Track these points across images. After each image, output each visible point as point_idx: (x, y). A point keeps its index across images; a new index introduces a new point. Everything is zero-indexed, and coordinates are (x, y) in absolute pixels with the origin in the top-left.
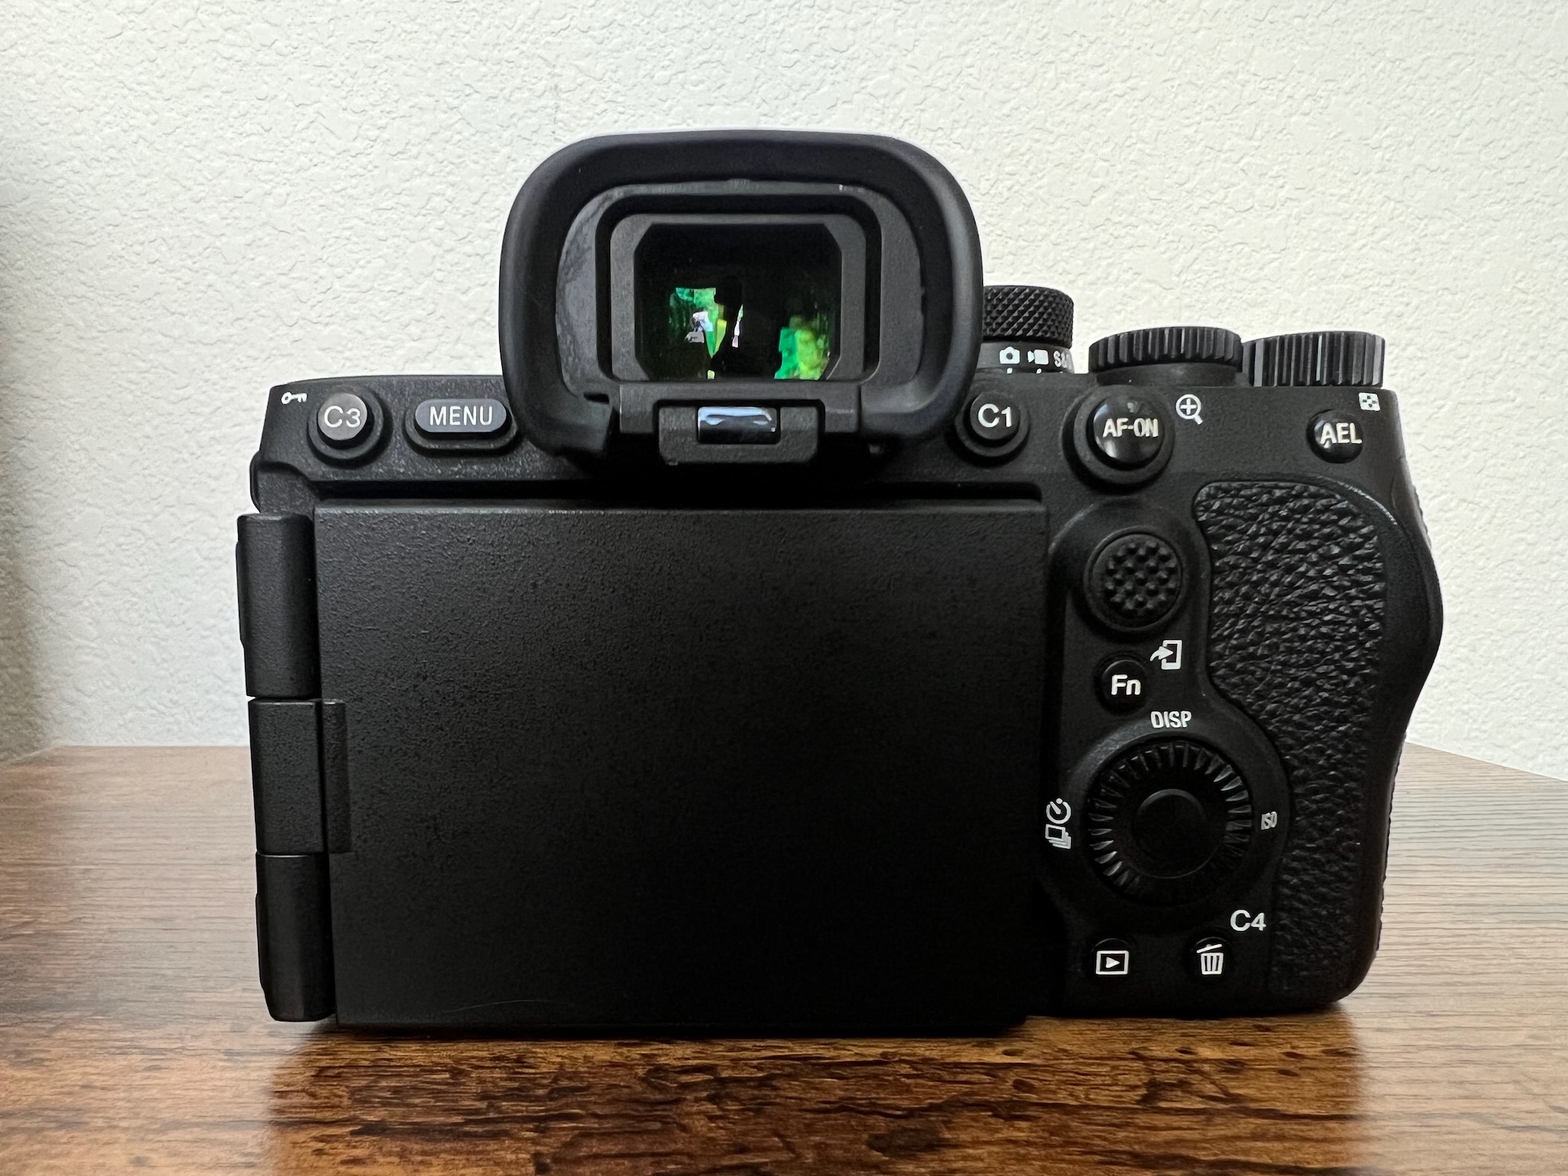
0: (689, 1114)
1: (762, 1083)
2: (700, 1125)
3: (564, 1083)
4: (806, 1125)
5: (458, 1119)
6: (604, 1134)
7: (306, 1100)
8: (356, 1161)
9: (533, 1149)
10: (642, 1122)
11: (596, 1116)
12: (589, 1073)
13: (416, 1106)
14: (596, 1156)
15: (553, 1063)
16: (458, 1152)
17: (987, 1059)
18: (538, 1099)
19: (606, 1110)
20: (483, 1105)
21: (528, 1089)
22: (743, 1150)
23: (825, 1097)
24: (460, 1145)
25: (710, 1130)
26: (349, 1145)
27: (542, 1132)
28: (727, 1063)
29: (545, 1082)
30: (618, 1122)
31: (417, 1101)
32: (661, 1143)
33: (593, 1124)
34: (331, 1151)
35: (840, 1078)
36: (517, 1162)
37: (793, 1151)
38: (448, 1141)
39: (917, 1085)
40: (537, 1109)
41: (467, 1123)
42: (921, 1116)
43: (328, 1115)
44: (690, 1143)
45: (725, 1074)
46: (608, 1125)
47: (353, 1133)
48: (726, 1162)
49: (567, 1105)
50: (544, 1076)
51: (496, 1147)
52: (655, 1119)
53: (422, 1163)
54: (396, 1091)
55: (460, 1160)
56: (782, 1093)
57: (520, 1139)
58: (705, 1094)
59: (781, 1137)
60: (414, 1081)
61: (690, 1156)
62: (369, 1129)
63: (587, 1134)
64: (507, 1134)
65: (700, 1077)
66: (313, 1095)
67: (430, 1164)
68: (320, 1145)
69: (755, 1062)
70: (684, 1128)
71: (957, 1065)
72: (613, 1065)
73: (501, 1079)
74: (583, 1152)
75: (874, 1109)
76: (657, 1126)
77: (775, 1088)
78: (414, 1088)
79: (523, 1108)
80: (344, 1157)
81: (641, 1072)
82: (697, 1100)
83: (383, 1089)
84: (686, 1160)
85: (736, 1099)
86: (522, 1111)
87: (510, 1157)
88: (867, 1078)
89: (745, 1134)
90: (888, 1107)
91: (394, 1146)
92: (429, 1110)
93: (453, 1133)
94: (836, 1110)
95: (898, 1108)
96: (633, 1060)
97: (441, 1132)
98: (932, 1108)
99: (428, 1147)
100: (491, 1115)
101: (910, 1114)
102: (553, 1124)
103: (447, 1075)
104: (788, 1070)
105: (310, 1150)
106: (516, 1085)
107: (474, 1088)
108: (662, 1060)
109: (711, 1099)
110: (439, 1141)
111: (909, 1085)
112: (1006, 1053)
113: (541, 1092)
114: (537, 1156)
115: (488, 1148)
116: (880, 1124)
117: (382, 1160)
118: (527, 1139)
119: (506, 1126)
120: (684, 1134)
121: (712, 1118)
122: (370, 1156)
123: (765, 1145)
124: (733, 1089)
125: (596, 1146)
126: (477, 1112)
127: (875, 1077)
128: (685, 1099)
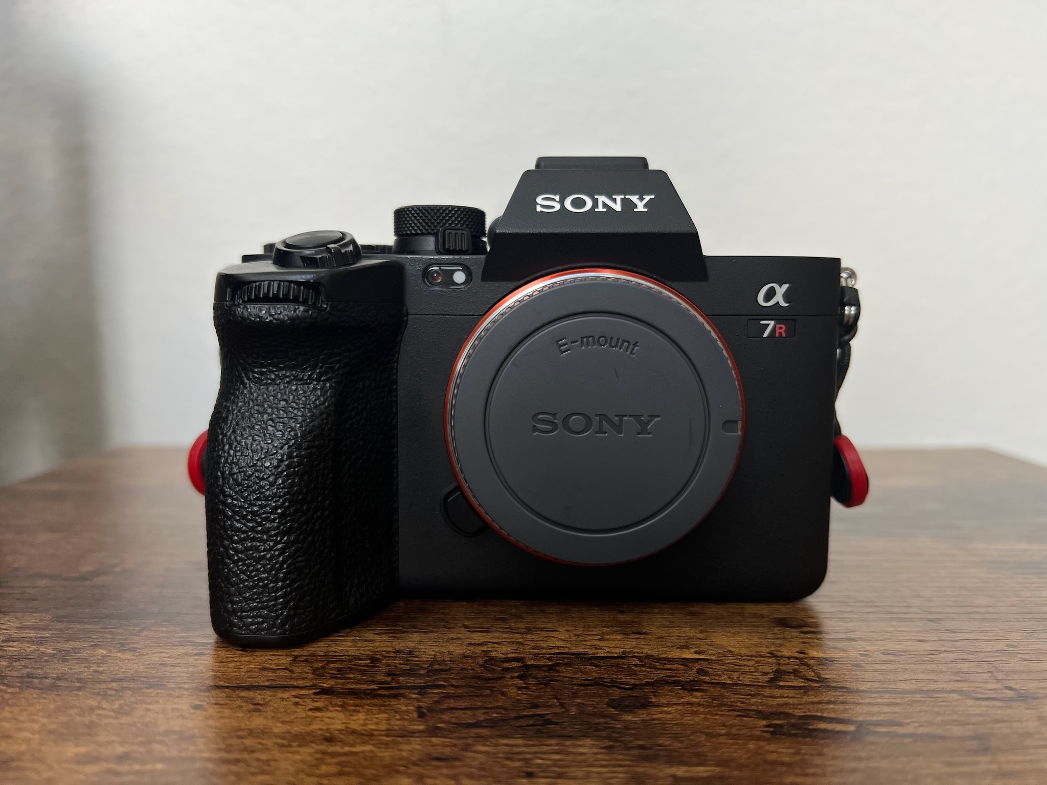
0: (507, 686)
1: (551, 668)
2: (513, 692)
3: (436, 667)
4: (573, 693)
5: (375, 687)
6: (458, 696)
7: (288, 674)
8: (318, 709)
9: (416, 704)
10: (479, 690)
11: (453, 686)
12: (451, 661)
13: (350, 678)
14: (452, 709)
15: (430, 655)
16: (375, 705)
17: (684, 656)
18: (420, 676)
19: (461, 683)
20: (389, 679)
21: (416, 670)
22: (536, 706)
23: (585, 677)
24: (376, 701)
25: (518, 695)
26: (313, 701)
27: (421, 695)
28: (531, 656)
29: (425, 666)
30: (467, 690)
31: (351, 676)
32: (490, 702)
33: (451, 691)
34: (303, 703)
35: (596, 666)
36: (407, 712)
37: (564, 707)
38: (369, 699)
39: (640, 671)
40: (419, 682)
41: (380, 688)
42: (641, 689)
43: (301, 683)
44: (506, 702)
45: (530, 663)
46: (460, 691)
47: (315, 694)
48: (525, 713)
49: (438, 680)
50: (424, 663)
51: (395, 703)
52: (487, 688)
53: (354, 711)
54: (339, 670)
55: (375, 709)
56: (561, 674)
57: (410, 699)
58: (517, 675)
59: (558, 699)
60: (351, 665)
61: (505, 709)
62: (324, 692)
63: (448, 696)
64: (402, 695)
65: (515, 664)
66: (291, 671)
67: (359, 712)
68: (297, 700)
69: (548, 656)
70: (503, 694)
71: (666, 659)
72: (465, 656)
73: (400, 664)
74: (445, 706)
75: (614, 684)
76: (488, 692)
77: (558, 671)
78: (349, 668)
79: (413, 681)
80: (311, 707)
81: (480, 661)
82: (512, 678)
83: (332, 669)
84: (503, 712)
85: (535, 678)
86: (410, 683)
87: (404, 708)
88: (612, 666)
89: (538, 697)
90: (622, 683)
91: (338, 701)
92: (358, 682)
93: (371, 694)
94: (591, 685)
95: (627, 684)
96: (477, 653)
97: (365, 694)
98: (648, 684)
99: (357, 702)
100: (394, 685)
101: (634, 687)
102: (428, 690)
103: (368, 661)
104: (566, 661)
105: (291, 703)
106: (408, 667)
107: (384, 669)
108: (493, 654)
109: (520, 677)
110: (363, 698)
111: (636, 671)
112: (696, 653)
113: (422, 672)
114: (419, 707)
115: (392, 703)
116: (616, 693)
117: (331, 708)
118: (414, 698)
119: (402, 691)
120: (503, 698)
121: (519, 688)
122: (326, 707)
123: (549, 704)
124: (533, 672)
125: (452, 703)
126: (386, 683)
127: (617, 665)
128: (505, 677)
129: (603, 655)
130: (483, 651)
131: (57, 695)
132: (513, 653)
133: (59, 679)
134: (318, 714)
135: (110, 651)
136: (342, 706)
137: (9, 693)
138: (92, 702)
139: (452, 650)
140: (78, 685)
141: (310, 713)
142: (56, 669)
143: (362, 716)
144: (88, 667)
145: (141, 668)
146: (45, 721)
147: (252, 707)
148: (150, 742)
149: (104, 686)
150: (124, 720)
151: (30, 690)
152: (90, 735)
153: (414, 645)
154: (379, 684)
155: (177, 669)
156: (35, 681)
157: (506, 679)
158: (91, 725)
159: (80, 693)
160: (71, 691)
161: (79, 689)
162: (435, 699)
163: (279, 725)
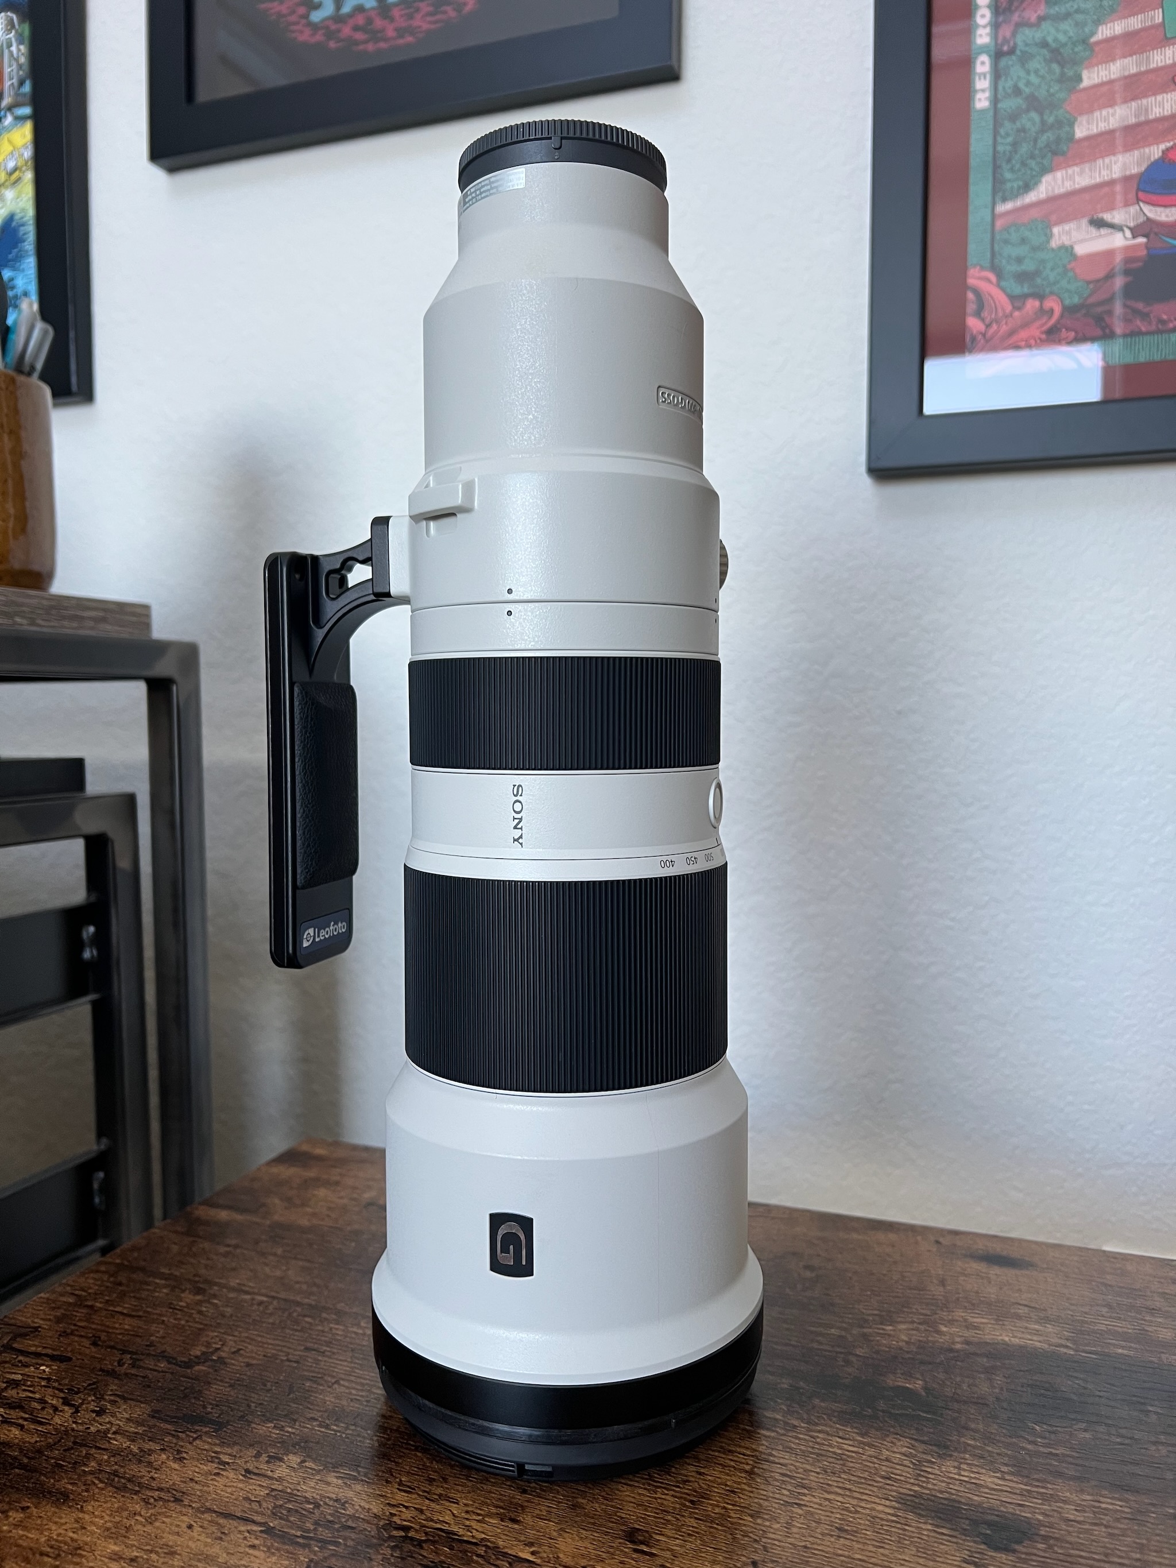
129: (465, 1539)
130: (391, 1513)
131: (123, 1496)
132: (409, 1521)
133: (129, 1480)
134: (251, 1551)
135: (168, 1458)
136: (269, 1548)
137: (98, 1488)
138: (137, 1507)
139: (372, 1507)
140: (137, 1488)
141: (247, 1549)
142: (134, 1469)
143: (274, 1559)
144: (149, 1472)
145: (176, 1479)
146: (107, 1518)
147: (219, 1534)
148: (151, 1551)
149: (150, 1494)
150: (149, 1528)
151: (110, 1488)
152: (125, 1537)
153: (351, 1496)
154: (303, 1532)
155: (197, 1487)
156: (116, 1479)
157: (383, 1547)
158: (128, 1529)
159: (135, 1497)
160: (131, 1494)
161: (137, 1493)
162: (326, 1555)
163: (225, 1555)
